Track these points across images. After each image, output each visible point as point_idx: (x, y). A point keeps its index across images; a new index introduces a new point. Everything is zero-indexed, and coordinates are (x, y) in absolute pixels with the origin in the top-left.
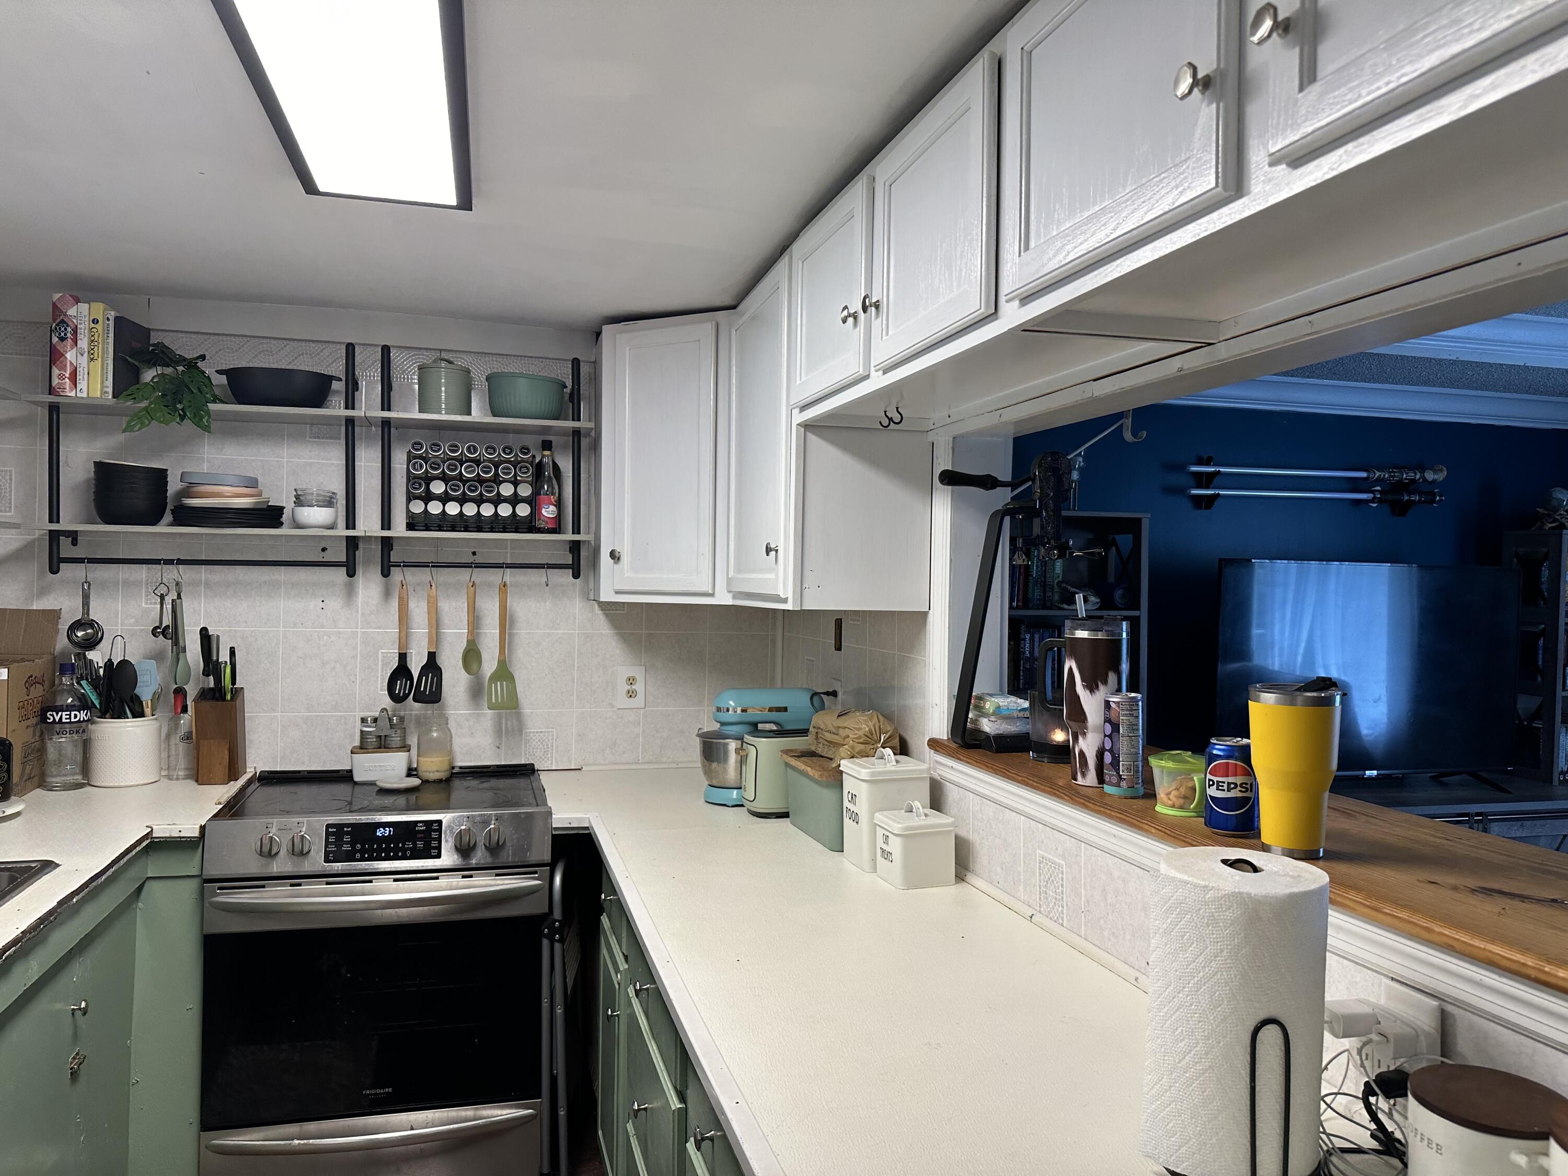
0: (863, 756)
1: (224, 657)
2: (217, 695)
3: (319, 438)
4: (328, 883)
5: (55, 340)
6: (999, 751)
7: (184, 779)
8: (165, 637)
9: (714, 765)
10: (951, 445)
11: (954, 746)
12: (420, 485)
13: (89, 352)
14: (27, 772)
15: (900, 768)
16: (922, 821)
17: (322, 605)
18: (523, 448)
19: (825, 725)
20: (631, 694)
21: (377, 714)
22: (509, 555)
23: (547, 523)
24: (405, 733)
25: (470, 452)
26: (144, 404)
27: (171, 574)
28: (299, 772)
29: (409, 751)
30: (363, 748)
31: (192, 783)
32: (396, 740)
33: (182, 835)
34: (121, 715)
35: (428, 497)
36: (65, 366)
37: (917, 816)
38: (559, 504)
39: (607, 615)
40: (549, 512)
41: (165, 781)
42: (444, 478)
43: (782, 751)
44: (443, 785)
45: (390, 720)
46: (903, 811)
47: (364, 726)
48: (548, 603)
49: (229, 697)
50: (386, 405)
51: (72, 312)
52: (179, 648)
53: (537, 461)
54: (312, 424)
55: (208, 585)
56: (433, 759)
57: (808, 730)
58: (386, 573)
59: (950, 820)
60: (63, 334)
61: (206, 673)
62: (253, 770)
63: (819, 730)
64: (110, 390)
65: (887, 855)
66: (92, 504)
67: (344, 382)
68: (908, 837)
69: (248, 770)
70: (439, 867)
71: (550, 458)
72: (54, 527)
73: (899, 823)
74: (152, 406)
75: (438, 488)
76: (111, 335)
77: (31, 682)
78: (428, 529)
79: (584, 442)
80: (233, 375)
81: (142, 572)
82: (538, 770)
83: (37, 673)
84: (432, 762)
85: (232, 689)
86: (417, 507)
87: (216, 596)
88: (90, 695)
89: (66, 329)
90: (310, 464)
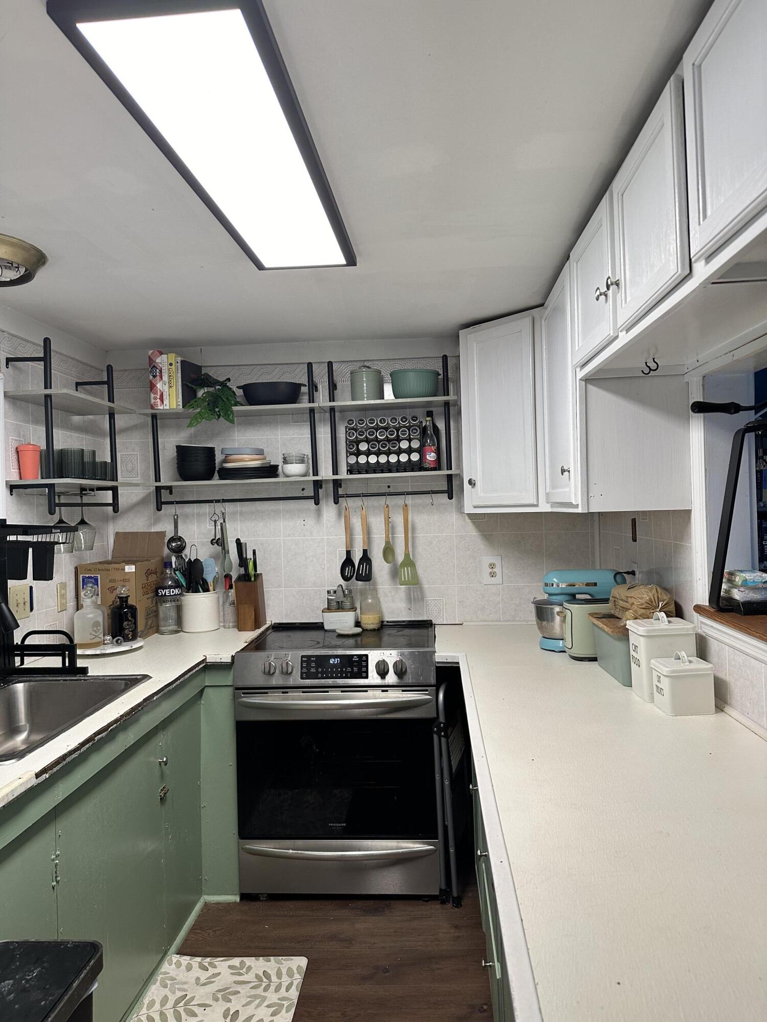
0: (644, 618)
1: (250, 555)
2: (247, 578)
3: (297, 422)
4: (303, 692)
5: (151, 377)
6: (746, 613)
7: (233, 627)
8: (218, 545)
9: (544, 623)
10: (701, 383)
11: (712, 610)
12: (353, 446)
13: (169, 382)
14: (149, 623)
15: (671, 626)
16: (688, 666)
17: (304, 523)
18: (414, 417)
19: (620, 595)
20: (493, 575)
21: (335, 588)
22: (410, 487)
23: (430, 464)
24: (353, 600)
25: (381, 423)
26: (198, 410)
27: (219, 508)
28: (295, 623)
29: (355, 611)
30: (329, 609)
31: (236, 630)
32: (347, 604)
33: (222, 661)
34: (197, 591)
35: (358, 453)
36: (157, 392)
37: (683, 662)
38: (438, 452)
39: (474, 523)
40: (431, 457)
41: (222, 629)
42: (367, 441)
43: (589, 614)
44: (375, 633)
45: (344, 592)
46: (673, 659)
47: (329, 596)
48: (435, 516)
49: (253, 579)
50: (332, 398)
51: (158, 360)
52: (225, 551)
53: (424, 425)
54: (293, 414)
55: (241, 514)
56: (369, 616)
57: (609, 599)
58: (336, 501)
59: (710, 666)
60: (154, 374)
61: (240, 565)
62: (270, 622)
63: (616, 599)
64: (181, 404)
65: (660, 690)
66: (176, 470)
67: (307, 387)
68: (675, 677)
69: (267, 623)
70: (368, 684)
71: (431, 422)
72: (158, 484)
73: (668, 667)
74: (203, 411)
75: (363, 447)
76: (180, 371)
77: (149, 573)
78: (360, 473)
79: (452, 410)
80: (245, 388)
81: (206, 508)
82: (435, 624)
83: (153, 568)
84: (369, 618)
85: (254, 574)
86: (353, 459)
87: (246, 520)
88: (181, 580)
89: (156, 371)
90: (293, 438)
